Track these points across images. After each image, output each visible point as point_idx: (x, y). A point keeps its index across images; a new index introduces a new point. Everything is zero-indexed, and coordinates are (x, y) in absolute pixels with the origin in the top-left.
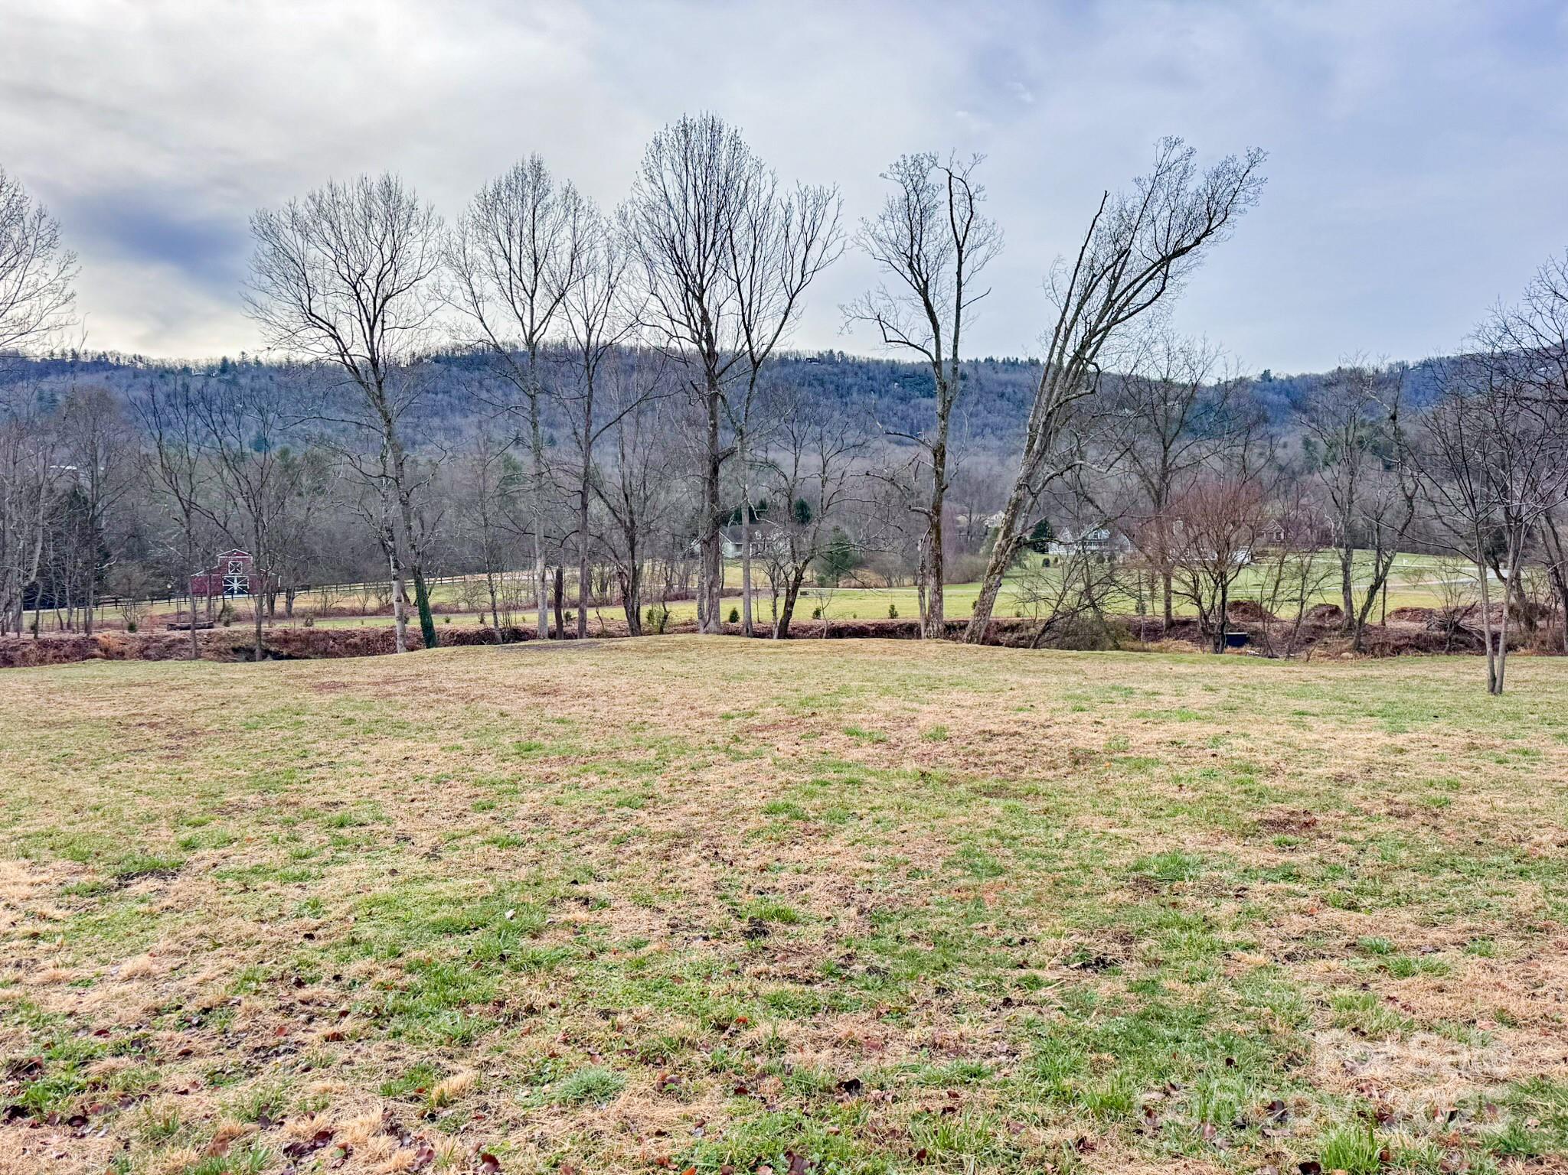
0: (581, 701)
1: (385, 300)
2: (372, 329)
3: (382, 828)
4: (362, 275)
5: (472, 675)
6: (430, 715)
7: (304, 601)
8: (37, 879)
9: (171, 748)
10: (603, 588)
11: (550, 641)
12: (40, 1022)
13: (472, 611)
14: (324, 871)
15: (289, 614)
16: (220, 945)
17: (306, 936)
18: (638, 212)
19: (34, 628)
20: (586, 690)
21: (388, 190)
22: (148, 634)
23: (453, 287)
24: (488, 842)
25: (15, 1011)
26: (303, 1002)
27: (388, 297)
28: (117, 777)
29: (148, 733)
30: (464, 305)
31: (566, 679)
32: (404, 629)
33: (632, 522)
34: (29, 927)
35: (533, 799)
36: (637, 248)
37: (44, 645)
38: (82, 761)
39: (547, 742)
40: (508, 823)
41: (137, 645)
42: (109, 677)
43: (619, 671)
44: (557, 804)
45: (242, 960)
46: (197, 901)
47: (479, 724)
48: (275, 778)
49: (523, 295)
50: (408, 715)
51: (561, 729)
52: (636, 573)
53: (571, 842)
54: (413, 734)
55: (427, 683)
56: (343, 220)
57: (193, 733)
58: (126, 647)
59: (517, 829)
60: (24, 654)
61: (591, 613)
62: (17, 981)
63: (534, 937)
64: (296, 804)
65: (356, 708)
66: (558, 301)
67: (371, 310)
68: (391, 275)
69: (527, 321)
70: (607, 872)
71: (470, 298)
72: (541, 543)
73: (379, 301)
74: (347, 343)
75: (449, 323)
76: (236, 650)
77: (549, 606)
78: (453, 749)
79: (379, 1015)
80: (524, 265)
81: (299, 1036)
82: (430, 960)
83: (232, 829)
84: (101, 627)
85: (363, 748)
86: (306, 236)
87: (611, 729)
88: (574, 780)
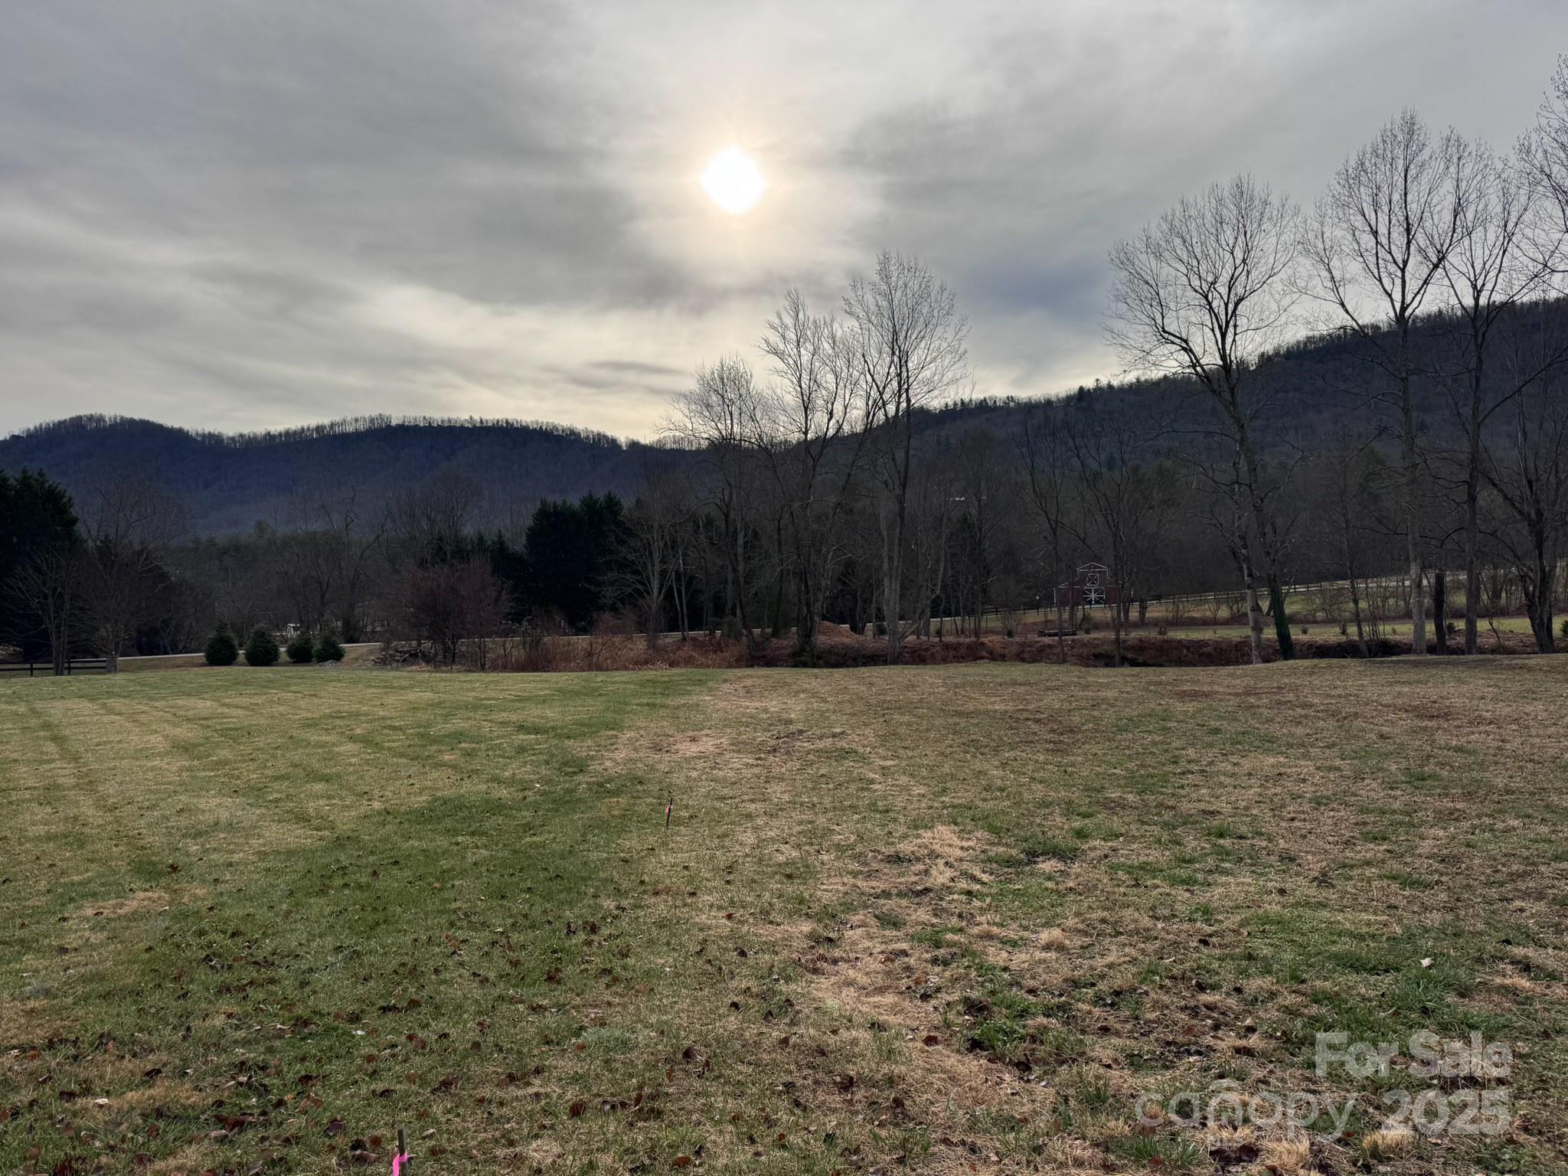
0: (1482, 728)
1: (1236, 305)
2: (1224, 336)
3: (1264, 844)
4: (1214, 283)
5: (1339, 691)
6: (1299, 731)
7: (1156, 611)
8: (965, 844)
9: (1054, 742)
10: (1496, 595)
11: (1429, 657)
12: (984, 969)
13: (1330, 621)
14: (1210, 878)
15: (1142, 623)
16: (1121, 934)
17: (1201, 941)
18: (1546, 139)
19: (939, 633)
20: (1488, 715)
21: (1240, 191)
22: (1023, 639)
23: (1310, 277)
24: (1387, 878)
25: (963, 956)
26: (1206, 1007)
27: (1241, 300)
28: (1014, 763)
29: (1035, 727)
30: (1322, 293)
31: (1457, 702)
32: (1259, 639)
33: (1539, 513)
34: (963, 884)
35: (1434, 838)
36: (1546, 182)
37: (947, 647)
38: (986, 746)
39: (1445, 773)
40: (1409, 860)
41: (1014, 649)
42: (997, 676)
43: (1531, 695)
44: (1468, 846)
45: (1143, 952)
46: (1095, 887)
47: (1356, 745)
48: (1150, 781)
49: (1392, 268)
50: (1275, 729)
51: (1459, 760)
52: (1546, 578)
53: (1493, 893)
54: (1284, 749)
55: (1291, 697)
56: (1195, 234)
57: (1072, 731)
58: (1007, 651)
59: (1422, 867)
60: (933, 655)
61: (1482, 625)
62: (961, 930)
63: (1462, 995)
64: (1173, 808)
65: (1220, 718)
66: (1436, 266)
67: (1223, 317)
68: (1243, 277)
69: (1397, 296)
70: (1549, 936)
71: (1330, 285)
72: (1416, 544)
73: (1231, 307)
74: (1199, 354)
75: (1306, 314)
76: (1097, 656)
77: (1428, 617)
78: (1330, 769)
79: (1289, 1041)
80: (1394, 235)
81: (1208, 1040)
82: (1337, 994)
83: (1116, 824)
84: (986, 633)
85: (1234, 759)
86: (1159, 256)
87: (1530, 765)
88: (1487, 820)
